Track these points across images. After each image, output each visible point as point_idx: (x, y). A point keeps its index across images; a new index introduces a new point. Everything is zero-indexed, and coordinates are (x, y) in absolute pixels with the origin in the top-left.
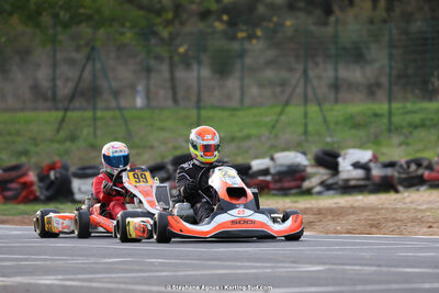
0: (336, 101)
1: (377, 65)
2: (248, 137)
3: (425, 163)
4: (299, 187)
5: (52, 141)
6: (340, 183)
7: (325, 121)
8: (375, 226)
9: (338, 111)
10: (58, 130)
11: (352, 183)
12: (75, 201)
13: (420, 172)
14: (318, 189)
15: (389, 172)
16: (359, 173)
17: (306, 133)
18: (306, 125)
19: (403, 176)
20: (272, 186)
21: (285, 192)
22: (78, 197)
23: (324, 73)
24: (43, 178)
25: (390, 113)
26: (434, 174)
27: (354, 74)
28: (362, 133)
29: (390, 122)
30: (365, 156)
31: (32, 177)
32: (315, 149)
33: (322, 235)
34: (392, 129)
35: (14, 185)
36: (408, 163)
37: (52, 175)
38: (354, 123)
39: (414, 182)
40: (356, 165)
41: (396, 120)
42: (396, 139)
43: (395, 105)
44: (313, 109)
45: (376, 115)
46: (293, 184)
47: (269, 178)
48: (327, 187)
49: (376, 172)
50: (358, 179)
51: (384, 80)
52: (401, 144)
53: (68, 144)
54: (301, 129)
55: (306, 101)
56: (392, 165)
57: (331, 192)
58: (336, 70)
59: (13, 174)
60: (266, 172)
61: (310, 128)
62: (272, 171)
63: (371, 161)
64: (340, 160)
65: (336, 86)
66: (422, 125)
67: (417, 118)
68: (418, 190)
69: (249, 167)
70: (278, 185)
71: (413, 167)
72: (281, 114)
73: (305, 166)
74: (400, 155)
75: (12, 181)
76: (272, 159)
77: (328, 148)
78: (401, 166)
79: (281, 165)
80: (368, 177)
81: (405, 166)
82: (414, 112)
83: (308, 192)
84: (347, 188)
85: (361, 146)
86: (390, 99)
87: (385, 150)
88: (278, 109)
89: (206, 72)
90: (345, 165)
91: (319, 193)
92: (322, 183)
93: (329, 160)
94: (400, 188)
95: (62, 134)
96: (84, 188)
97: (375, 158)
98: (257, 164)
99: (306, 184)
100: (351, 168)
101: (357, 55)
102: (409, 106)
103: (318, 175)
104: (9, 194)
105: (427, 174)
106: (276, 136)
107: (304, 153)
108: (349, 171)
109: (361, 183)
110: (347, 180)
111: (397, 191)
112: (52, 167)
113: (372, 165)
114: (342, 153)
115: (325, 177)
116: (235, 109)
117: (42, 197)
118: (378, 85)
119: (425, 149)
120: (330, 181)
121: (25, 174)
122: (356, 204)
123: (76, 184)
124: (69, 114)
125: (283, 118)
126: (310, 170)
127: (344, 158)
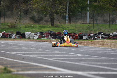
4: (116, 38)
12: (83, 39)
21: (114, 39)
22: (84, 39)
24: (79, 35)
31: (77, 35)
35: (74, 37)
47: (112, 37)
59: (74, 35)
60: (111, 35)
75: (74, 36)
79: (114, 35)
96: (84, 37)
98: (111, 34)
104: (74, 38)
112: (80, 34)
117: (78, 39)
121: (76, 35)
123: (83, 36)
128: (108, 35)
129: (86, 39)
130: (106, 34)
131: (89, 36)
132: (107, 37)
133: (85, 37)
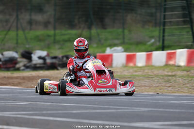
0: (31, 29)
1: (49, 14)
4: (14, 67)
6: (33, 66)
7: (26, 38)
9: (32, 34)
11: (38, 66)
14: (22, 68)
15: (54, 61)
16: (41, 61)
17: (17, 43)
18: (17, 40)
19: (61, 63)
20: (2, 66)
21: (7, 69)
23: (25, 17)
25: (55, 35)
27: (39, 17)
28: (42, 44)
29: (55, 39)
30: (44, 53)
32: (21, 50)
33: (25, 88)
34: (55, 42)
36: (63, 57)
38: (39, 39)
40: (40, 58)
41: (58, 38)
42: (57, 46)
43: (58, 31)
44: (20, 32)
45: (49, 36)
46: (11, 66)
47: (0, 63)
48: (27, 67)
49: (49, 61)
50: (40, 64)
51: (52, 20)
52: (60, 49)
54: (15, 41)
55: (17, 29)
56: (55, 58)
57: (28, 70)
58: (30, 15)
61: (19, 41)
62: (2, 60)
63: (46, 56)
64: (33, 55)
65: (30, 23)
66: (69, 40)
67: (66, 37)
70: (5, 66)
71: (65, 59)
72: (6, 35)
73: (17, 58)
74: (59, 53)
76: (2, 54)
77: (27, 50)
78: (59, 58)
79: (6, 57)
80: (45, 63)
81: (61, 58)
82: (64, 35)
83: (18, 69)
84: (36, 68)
85: (42, 49)
86: (55, 29)
87: (52, 51)
88: (5, 33)
90: (35, 57)
91: (23, 70)
92: (25, 66)
93: (27, 55)
94: (59, 68)
97: (48, 55)
99: (17, 66)
100: (37, 59)
101: (39, 9)
102: (63, 32)
103: (22, 62)
106: (4, 45)
107: (17, 52)
108: (36, 60)
109: (42, 65)
110: (35, 64)
111: (58, 69)
113: (47, 58)
114: (34, 52)
115: (25, 63)
118: (49, 22)
120: (28, 65)
122: (40, 75)
125: (7, 36)
126: (19, 60)
127: (34, 54)
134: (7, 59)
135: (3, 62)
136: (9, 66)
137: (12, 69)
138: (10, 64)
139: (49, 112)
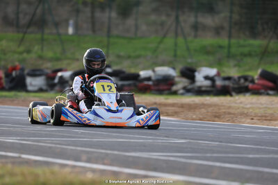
0: (196, 36)
1: (222, 15)
2: (139, 57)
3: (250, 79)
4: (169, 89)
5: (15, 52)
6: (196, 89)
7: (188, 49)
8: (217, 116)
9: (197, 43)
10: (19, 46)
11: (203, 89)
12: (27, 91)
13: (247, 84)
14: (181, 91)
15: (227, 83)
16: (208, 83)
17: (175, 56)
18: (175, 51)
19: (236, 86)
20: (153, 88)
21: (160, 92)
22: (30, 88)
23: (188, 19)
24: (8, 75)
25: (229, 46)
26: (255, 86)
27: (208, 20)
28: (211, 58)
29: (229, 52)
30: (212, 72)
31: (1, 74)
32: (180, 67)
34: (230, 56)
36: (239, 78)
37: (14, 73)
38: (206, 51)
39: (242, 90)
40: (207, 78)
41: (233, 50)
42: (232, 63)
43: (233, 41)
44: (181, 40)
45: (221, 47)
47: (150, 83)
48: (187, 91)
49: (219, 83)
50: (207, 87)
51: (226, 25)
52: (235, 66)
53: (25, 55)
54: (172, 53)
55: (177, 35)
56: (229, 78)
57: (190, 94)
58: (196, 17)
60: (149, 79)
61: (179, 53)
62: (153, 78)
63: (215, 76)
64: (196, 74)
65: (196, 27)
66: (249, 55)
67: (246, 50)
68: (245, 95)
69: (138, 75)
70: (156, 88)
71: (242, 81)
72: (161, 42)
73: (174, 77)
74: (234, 73)
76: (154, 71)
77: (189, 66)
78: (235, 80)
79: (159, 75)
80: (213, 85)
81: (237, 80)
82: (244, 46)
83: (175, 93)
84: (200, 92)
85: (211, 66)
86: (230, 37)
87: (225, 69)
88: (158, 40)
89: (114, 14)
90: (199, 77)
91: (182, 94)
92: (184, 88)
93: (189, 74)
94: (234, 94)
95: (22, 49)
97: (218, 74)
98: (143, 74)
99: (174, 88)
100: (202, 79)
101: (210, 9)
102: (242, 42)
103: (182, 83)
105: (250, 85)
106: (157, 57)
107: (174, 68)
108: (201, 81)
109: (208, 89)
110: (200, 87)
111: (231, 95)
113: (216, 78)
114: (198, 69)
115: (186, 84)
116: (131, 39)
117: (7, 87)
118: (222, 28)
119: (250, 70)
120: (190, 87)
123: (29, 80)
124: (27, 36)
125: (162, 46)
126: (177, 79)
127: (199, 72)
128: (135, 77)
129: (41, 90)
130: (123, 72)
131: (50, 78)
132: (129, 85)
133: (34, 82)
134: (159, 78)
135: (153, 81)
136: (162, 87)
137: (166, 92)
138: (164, 86)
139: (215, 155)
